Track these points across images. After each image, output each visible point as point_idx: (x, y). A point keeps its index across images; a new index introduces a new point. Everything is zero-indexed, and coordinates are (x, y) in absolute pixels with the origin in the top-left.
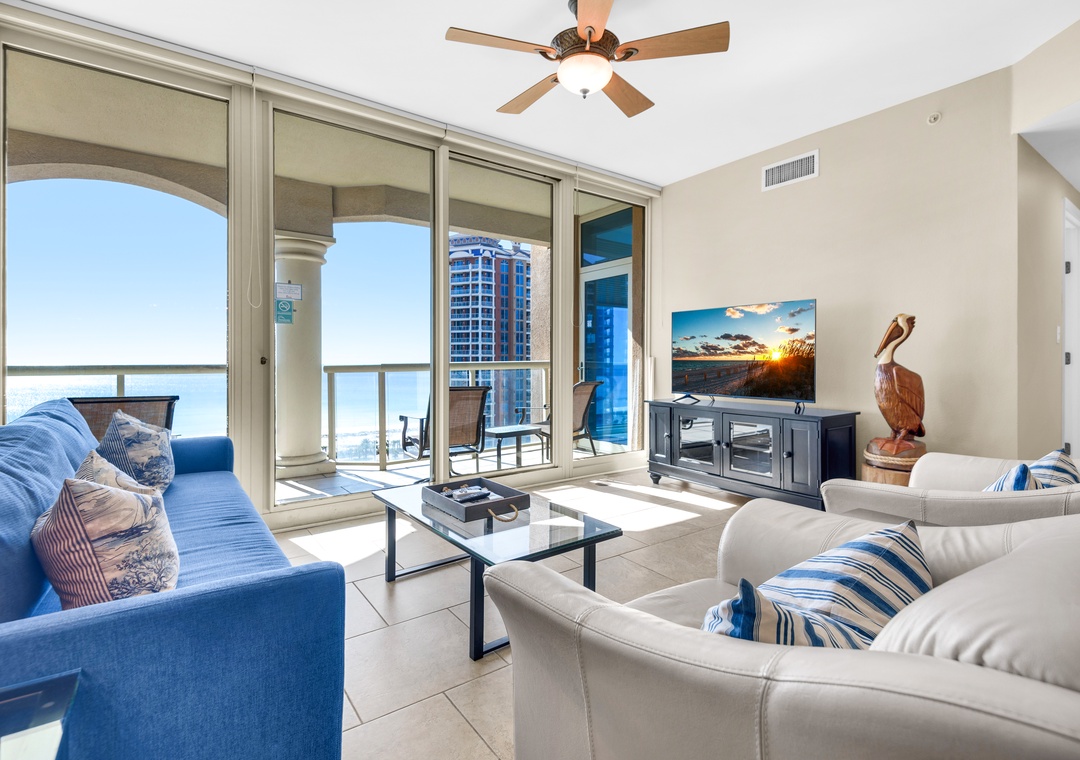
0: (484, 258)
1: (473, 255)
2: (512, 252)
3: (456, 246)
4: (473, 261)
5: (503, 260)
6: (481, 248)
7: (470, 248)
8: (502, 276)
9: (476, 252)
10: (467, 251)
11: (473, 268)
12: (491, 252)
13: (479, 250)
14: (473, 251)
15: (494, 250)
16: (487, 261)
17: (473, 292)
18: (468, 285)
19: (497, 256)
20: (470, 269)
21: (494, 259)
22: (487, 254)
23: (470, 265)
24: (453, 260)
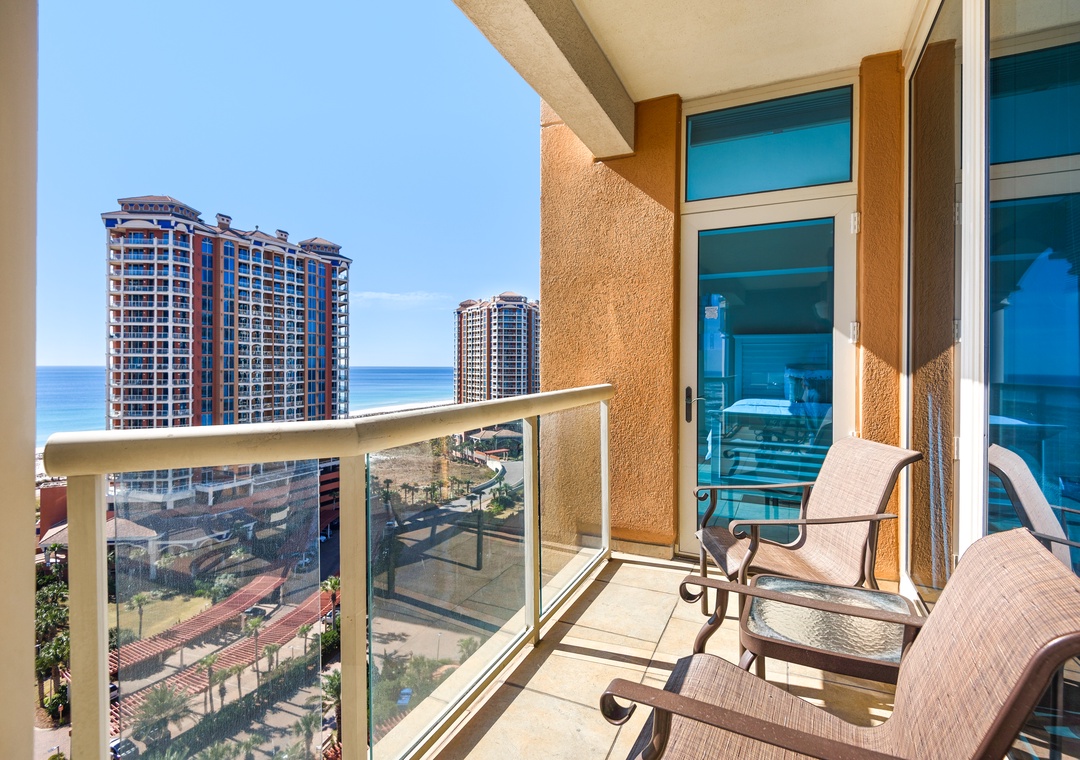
0: (176, 233)
1: (160, 227)
2: (218, 230)
3: (131, 212)
4: (162, 235)
5: (205, 238)
6: (173, 220)
7: (155, 218)
8: (204, 257)
9: (165, 223)
10: (151, 221)
11: (160, 243)
12: (188, 226)
13: (169, 221)
14: (159, 222)
15: (193, 224)
16: (182, 237)
17: (159, 274)
18: (152, 265)
19: (197, 232)
20: (155, 244)
21: (191, 235)
22: (181, 228)
23: (155, 240)
24: (128, 230)
